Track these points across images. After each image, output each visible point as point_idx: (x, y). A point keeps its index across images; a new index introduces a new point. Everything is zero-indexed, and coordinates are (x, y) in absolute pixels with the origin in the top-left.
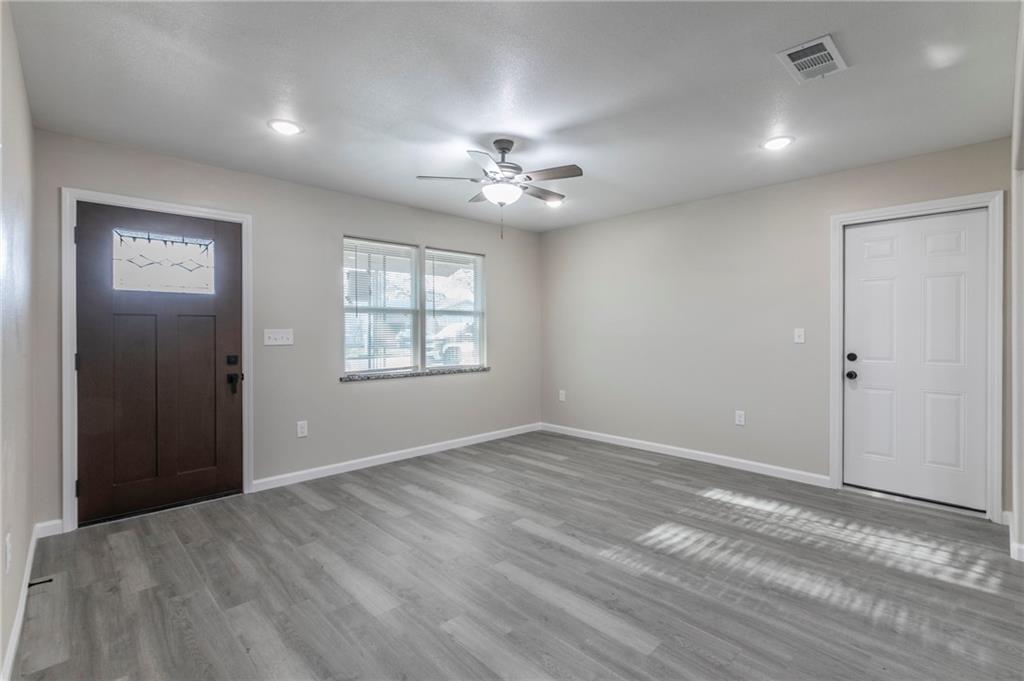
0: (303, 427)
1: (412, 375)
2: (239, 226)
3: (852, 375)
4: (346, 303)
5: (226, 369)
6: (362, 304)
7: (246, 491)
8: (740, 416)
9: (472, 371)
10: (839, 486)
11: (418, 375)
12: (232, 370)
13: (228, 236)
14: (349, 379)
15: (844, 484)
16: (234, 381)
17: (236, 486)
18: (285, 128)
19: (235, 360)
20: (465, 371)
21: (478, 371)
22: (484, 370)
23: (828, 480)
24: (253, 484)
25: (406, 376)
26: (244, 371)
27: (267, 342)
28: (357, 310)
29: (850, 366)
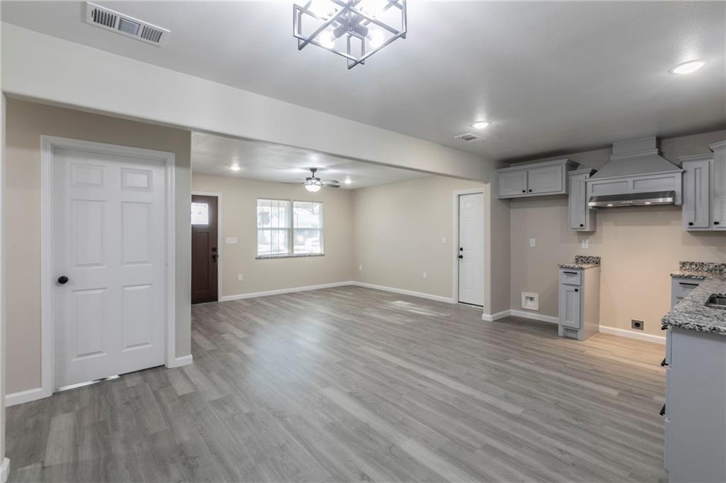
0: (240, 277)
1: (287, 257)
2: (217, 197)
3: (461, 257)
4: (258, 226)
5: (212, 253)
6: (265, 226)
7: (219, 300)
8: (425, 275)
9: (316, 256)
10: (457, 302)
11: (290, 257)
12: (214, 253)
13: (213, 201)
14: (260, 258)
15: (459, 302)
16: (215, 258)
17: (216, 299)
18: (235, 168)
19: (215, 249)
20: (312, 256)
21: (319, 255)
22: (322, 255)
23: (452, 300)
24: (222, 298)
25: (284, 257)
26: (219, 254)
27: (227, 243)
28: (263, 229)
29: (461, 253)
